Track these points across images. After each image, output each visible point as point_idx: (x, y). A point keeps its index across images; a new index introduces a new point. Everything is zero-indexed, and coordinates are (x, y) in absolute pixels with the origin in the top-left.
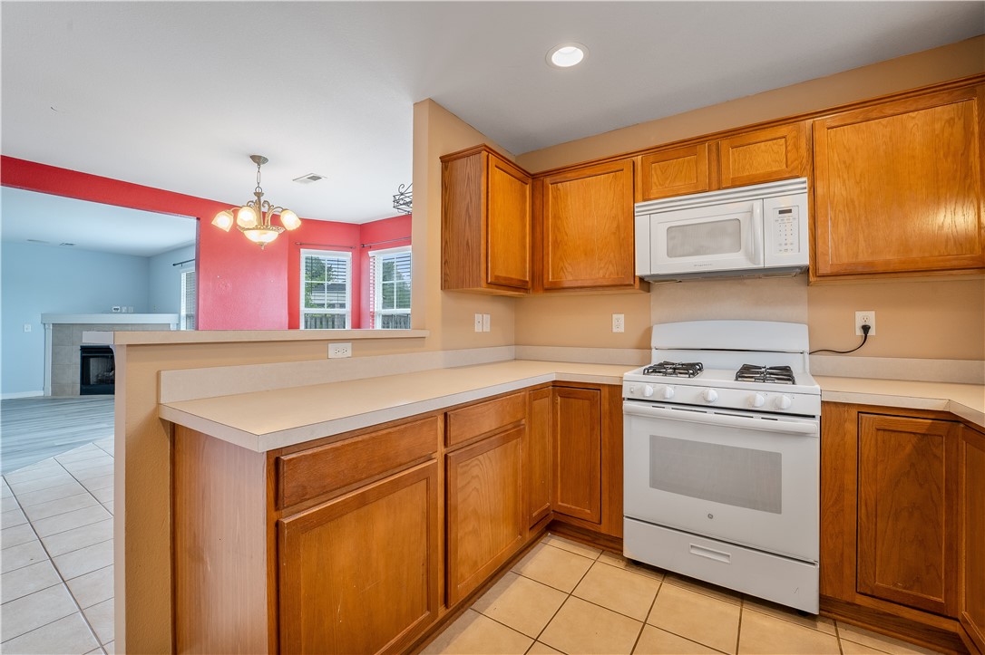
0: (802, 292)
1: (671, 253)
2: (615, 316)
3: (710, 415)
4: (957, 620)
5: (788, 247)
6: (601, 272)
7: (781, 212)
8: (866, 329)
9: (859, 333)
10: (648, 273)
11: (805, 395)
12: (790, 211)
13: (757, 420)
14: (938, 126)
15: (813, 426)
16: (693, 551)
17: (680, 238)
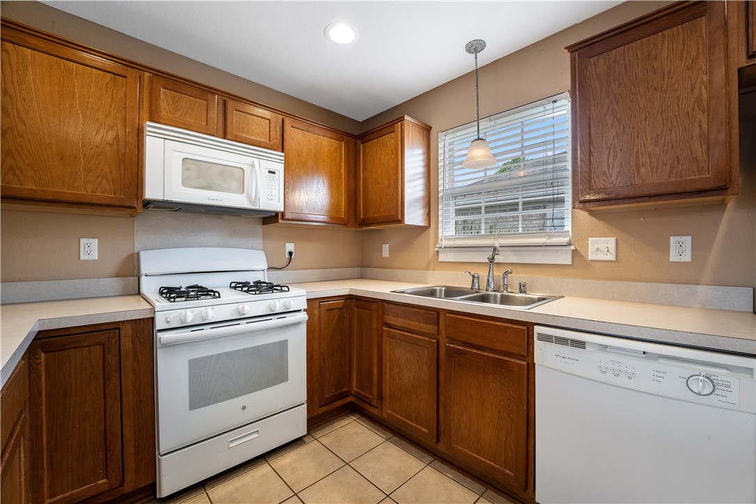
0: (260, 228)
1: (186, 182)
2: (83, 241)
3: (244, 326)
4: (351, 395)
5: (272, 197)
6: (90, 186)
7: (270, 172)
8: (291, 254)
9: (287, 256)
10: (161, 198)
11: (297, 297)
12: (274, 173)
13: (275, 321)
14: (332, 149)
15: (303, 316)
16: (231, 445)
17: (194, 171)
